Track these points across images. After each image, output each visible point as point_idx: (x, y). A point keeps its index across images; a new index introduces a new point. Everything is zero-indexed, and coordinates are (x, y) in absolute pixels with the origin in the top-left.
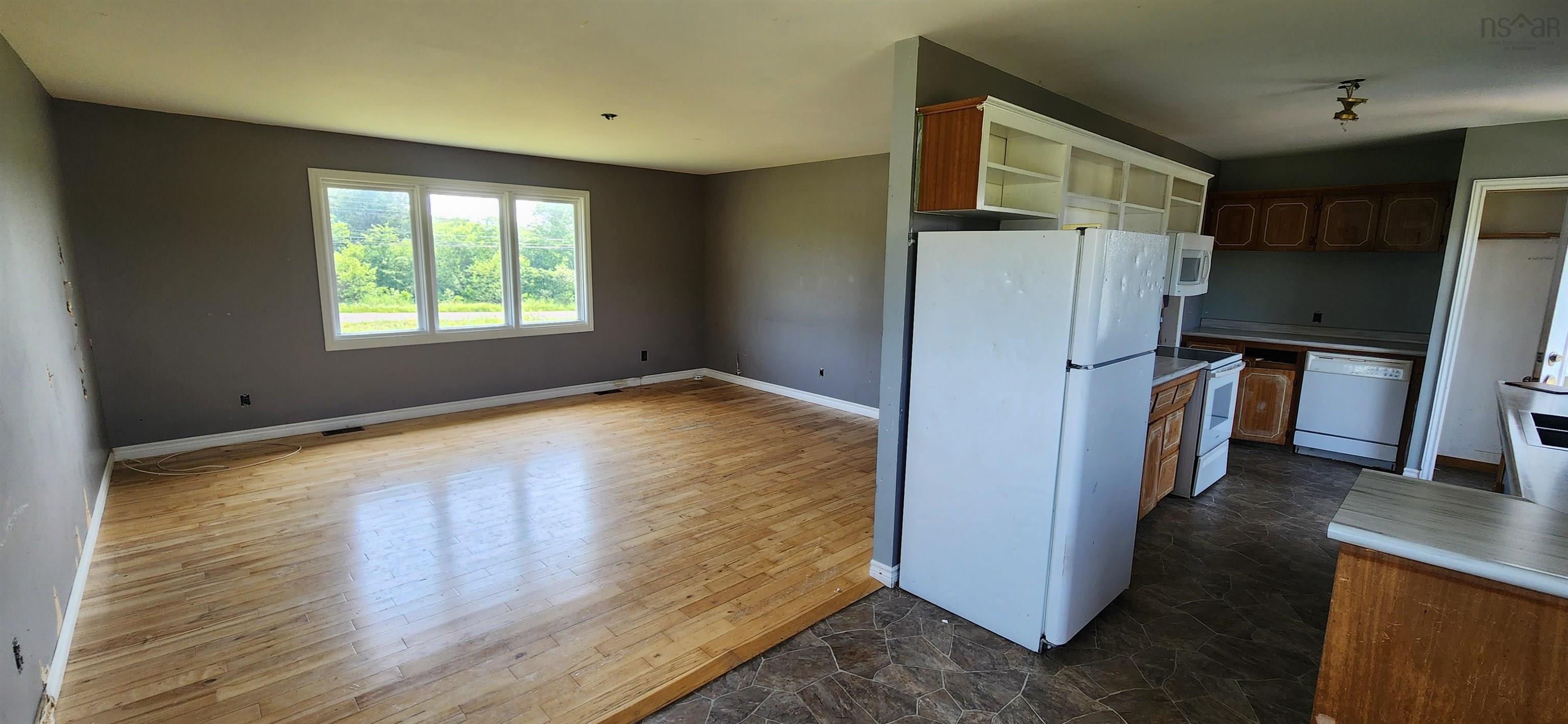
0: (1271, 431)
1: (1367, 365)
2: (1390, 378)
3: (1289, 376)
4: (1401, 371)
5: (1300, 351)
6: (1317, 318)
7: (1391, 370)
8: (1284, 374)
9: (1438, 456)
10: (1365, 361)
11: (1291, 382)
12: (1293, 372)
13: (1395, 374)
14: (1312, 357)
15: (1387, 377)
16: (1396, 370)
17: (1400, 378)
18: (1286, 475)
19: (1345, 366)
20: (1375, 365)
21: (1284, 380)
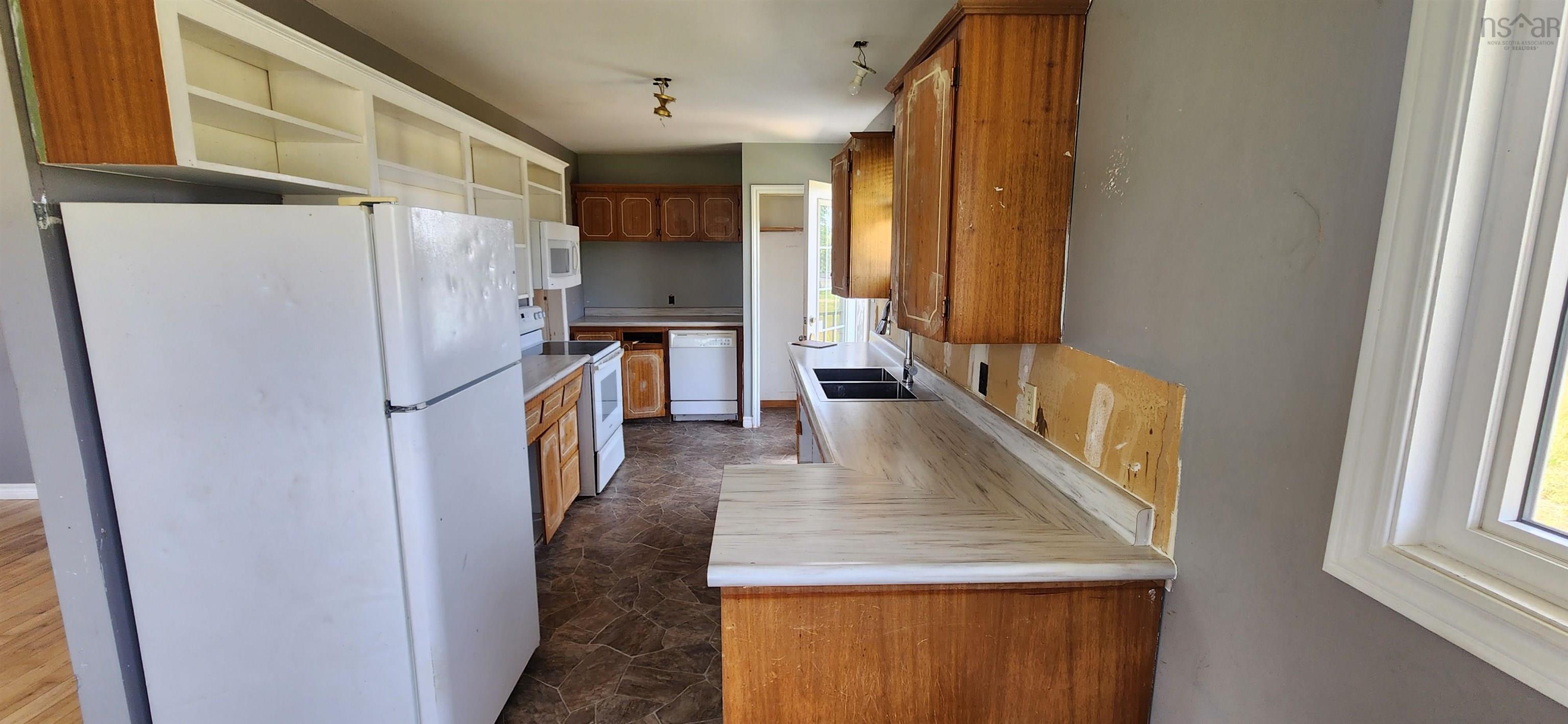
0: (654, 406)
1: (709, 337)
2: (725, 346)
3: (659, 354)
4: (730, 339)
5: (663, 331)
6: (672, 300)
7: (724, 339)
8: (656, 353)
9: (761, 401)
10: (708, 334)
11: (662, 360)
12: (662, 351)
13: (727, 342)
14: (673, 335)
15: (723, 346)
16: (727, 339)
17: (731, 345)
18: (669, 445)
19: (696, 340)
20: (714, 337)
21: (655, 358)
